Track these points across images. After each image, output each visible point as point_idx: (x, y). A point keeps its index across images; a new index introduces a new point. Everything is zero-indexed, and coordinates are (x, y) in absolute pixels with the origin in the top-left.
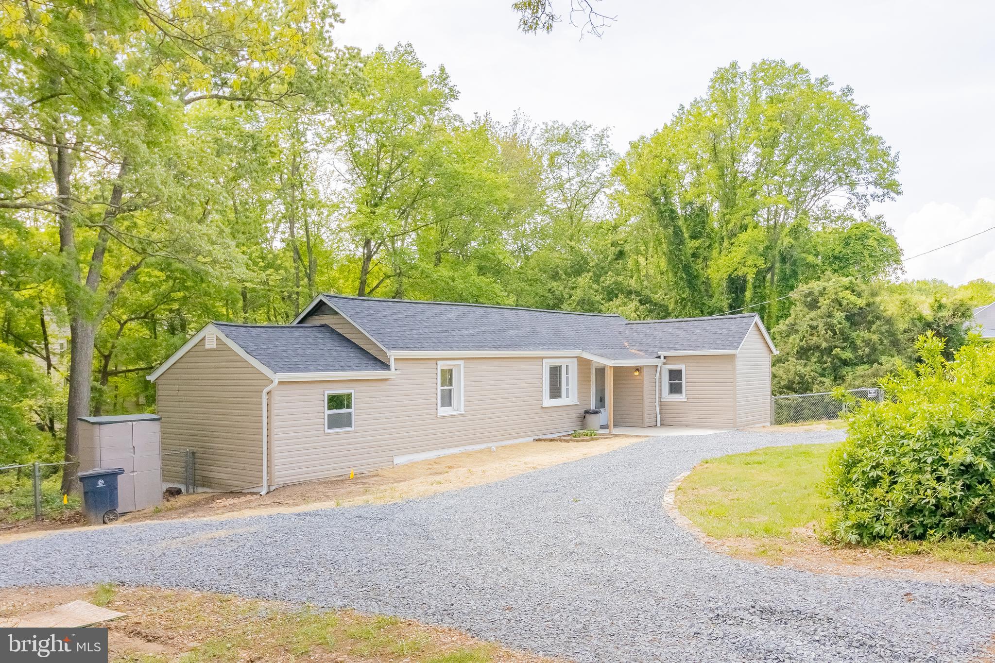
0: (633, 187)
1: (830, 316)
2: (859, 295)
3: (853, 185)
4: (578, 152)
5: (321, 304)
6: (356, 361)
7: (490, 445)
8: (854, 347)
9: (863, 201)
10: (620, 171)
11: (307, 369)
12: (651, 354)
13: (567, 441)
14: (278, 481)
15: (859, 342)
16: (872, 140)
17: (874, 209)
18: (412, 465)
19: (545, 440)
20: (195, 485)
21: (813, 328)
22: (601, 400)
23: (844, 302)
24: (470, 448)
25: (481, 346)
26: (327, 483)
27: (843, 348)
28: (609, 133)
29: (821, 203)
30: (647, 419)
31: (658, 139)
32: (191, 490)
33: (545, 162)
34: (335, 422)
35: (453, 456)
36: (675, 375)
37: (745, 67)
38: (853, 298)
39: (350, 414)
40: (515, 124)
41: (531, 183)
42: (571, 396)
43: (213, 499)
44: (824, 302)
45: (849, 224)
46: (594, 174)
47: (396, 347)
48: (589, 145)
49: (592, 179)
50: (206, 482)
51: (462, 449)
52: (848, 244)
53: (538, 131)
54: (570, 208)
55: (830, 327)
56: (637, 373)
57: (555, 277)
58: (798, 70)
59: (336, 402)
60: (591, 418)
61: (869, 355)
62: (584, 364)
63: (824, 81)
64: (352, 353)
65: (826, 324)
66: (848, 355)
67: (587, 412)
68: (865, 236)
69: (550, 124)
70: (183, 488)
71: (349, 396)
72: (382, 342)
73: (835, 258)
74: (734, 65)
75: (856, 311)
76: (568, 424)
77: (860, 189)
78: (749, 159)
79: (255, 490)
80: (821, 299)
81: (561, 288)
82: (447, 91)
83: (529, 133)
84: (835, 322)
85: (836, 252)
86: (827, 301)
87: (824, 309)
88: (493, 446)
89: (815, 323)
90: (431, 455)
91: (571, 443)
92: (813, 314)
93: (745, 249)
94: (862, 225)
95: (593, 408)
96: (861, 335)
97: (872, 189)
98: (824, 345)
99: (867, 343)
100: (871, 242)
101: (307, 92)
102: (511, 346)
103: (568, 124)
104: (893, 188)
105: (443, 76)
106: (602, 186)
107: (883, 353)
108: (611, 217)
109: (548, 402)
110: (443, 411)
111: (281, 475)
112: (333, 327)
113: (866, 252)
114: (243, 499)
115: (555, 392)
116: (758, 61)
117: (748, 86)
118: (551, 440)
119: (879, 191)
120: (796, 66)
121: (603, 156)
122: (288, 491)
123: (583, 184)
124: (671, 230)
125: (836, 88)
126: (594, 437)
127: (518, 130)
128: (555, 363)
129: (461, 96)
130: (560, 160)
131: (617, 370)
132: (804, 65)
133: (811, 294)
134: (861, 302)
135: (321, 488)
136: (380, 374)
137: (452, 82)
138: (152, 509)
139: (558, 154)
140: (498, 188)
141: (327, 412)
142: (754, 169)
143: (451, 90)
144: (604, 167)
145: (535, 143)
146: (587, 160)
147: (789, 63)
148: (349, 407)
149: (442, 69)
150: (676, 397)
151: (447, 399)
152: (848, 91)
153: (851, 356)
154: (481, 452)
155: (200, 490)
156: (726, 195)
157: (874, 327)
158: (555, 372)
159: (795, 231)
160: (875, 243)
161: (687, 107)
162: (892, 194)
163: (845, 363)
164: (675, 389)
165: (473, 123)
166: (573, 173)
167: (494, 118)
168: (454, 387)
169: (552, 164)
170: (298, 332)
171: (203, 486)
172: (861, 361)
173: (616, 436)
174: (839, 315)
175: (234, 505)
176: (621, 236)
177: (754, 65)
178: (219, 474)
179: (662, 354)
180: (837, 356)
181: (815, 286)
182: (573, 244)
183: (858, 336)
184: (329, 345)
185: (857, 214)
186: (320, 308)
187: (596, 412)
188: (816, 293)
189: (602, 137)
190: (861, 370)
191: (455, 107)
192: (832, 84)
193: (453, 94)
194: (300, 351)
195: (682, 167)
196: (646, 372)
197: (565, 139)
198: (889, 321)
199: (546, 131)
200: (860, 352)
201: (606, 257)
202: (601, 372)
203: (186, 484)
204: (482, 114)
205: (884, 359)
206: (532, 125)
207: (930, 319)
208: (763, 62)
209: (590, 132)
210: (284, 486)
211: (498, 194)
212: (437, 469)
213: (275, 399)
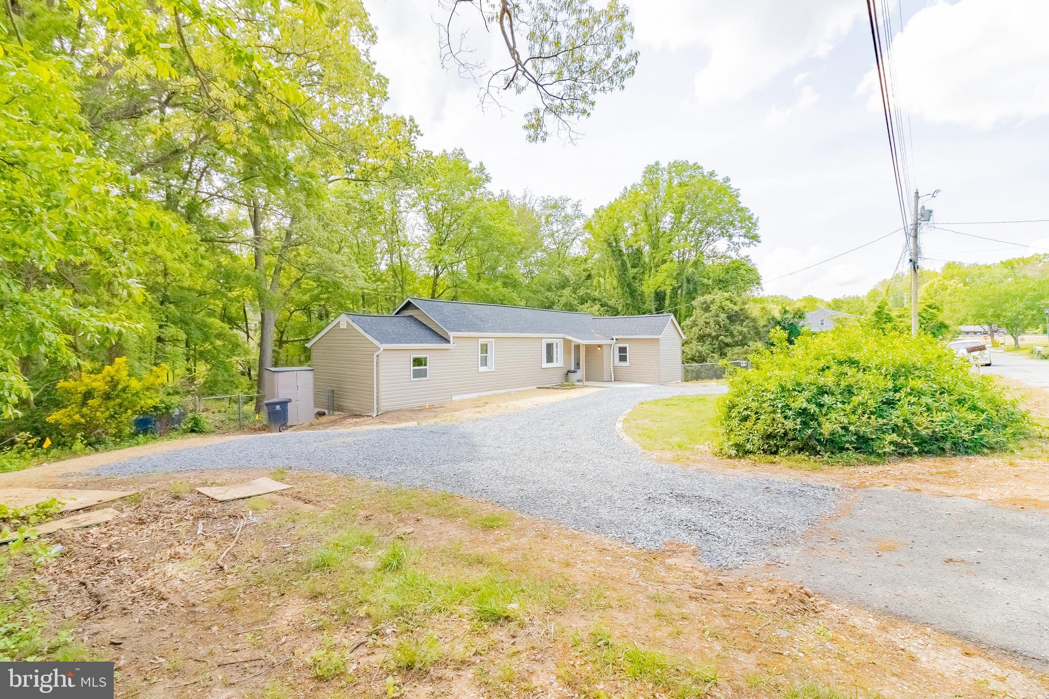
0: (596, 236)
1: (717, 316)
2: (735, 304)
3: (730, 236)
4: (563, 214)
5: (409, 303)
6: (430, 338)
7: (510, 390)
8: (733, 336)
9: (737, 246)
10: (588, 227)
11: (400, 342)
12: (608, 337)
13: (557, 389)
14: (383, 409)
15: (735, 333)
16: (741, 210)
17: (744, 252)
18: (464, 401)
19: (543, 388)
20: (334, 410)
21: (707, 323)
22: (578, 365)
23: (726, 308)
24: (498, 392)
25: (505, 330)
26: (412, 410)
27: (725, 336)
28: (582, 203)
29: (711, 247)
30: (606, 378)
31: (612, 207)
32: (331, 413)
33: (543, 221)
34: (417, 374)
35: (488, 396)
36: (623, 350)
37: (664, 164)
38: (731, 306)
39: (426, 369)
40: (525, 197)
41: (535, 232)
42: (559, 361)
43: (344, 418)
44: (714, 308)
45: (728, 260)
46: (573, 228)
47: (453, 330)
48: (569, 210)
49: (572, 231)
50: (340, 409)
51: (493, 392)
52: (728, 273)
53: (538, 202)
54: (558, 248)
55: (718, 323)
56: (599, 349)
57: (549, 289)
58: (697, 167)
59: (418, 362)
60: (571, 375)
61: (742, 340)
62: (567, 342)
63: (712, 174)
64: (427, 332)
65: (715, 321)
66: (728, 340)
67: (569, 372)
68: (738, 268)
69: (546, 197)
70: (326, 412)
71: (426, 358)
72: (445, 326)
73: (720, 281)
74: (657, 163)
75: (733, 313)
76: (558, 378)
77: (735, 239)
78: (667, 221)
79: (369, 414)
80: (711, 306)
81: (553, 296)
82: (484, 177)
83: (533, 202)
84: (720, 320)
85: (721, 278)
86: (716, 307)
87: (713, 312)
88: (512, 391)
89: (708, 321)
90: (475, 395)
91: (559, 390)
92: (707, 315)
93: (665, 274)
94: (736, 261)
95: (573, 369)
96: (737, 328)
97: (742, 239)
98: (714, 334)
99: (741, 333)
100: (742, 271)
101: (401, 177)
102: (522, 331)
103: (557, 197)
104: (755, 238)
105: (482, 168)
106: (578, 235)
107: (750, 340)
108: (583, 254)
109: (545, 365)
110: (482, 369)
111: (385, 405)
112: (416, 317)
113: (739, 278)
114: (362, 419)
115: (550, 359)
116: (672, 161)
117: (666, 176)
118: (547, 388)
119: (747, 241)
120: (695, 164)
121: (578, 217)
122: (389, 415)
123: (566, 234)
124: (619, 262)
125: (720, 178)
126: (573, 387)
127: (527, 201)
128: (550, 341)
129: (492, 181)
130: (552, 219)
131: (587, 346)
132: (700, 164)
133: (705, 302)
134: (736, 308)
135: (408, 414)
136: (444, 346)
137: (487, 172)
138: (308, 423)
139: (551, 215)
140: (514, 235)
141: (413, 368)
142: (670, 226)
143: (487, 176)
144: (579, 224)
145: (537, 209)
146: (567, 219)
147: (691, 163)
148: (425, 365)
149: (481, 164)
150: (623, 364)
151: (484, 362)
152: (727, 179)
153: (731, 341)
154: (504, 394)
155: (336, 413)
156: (653, 242)
157: (745, 323)
158: (549, 347)
159: (696, 264)
160: (745, 272)
161: (629, 188)
162: (755, 242)
163: (727, 345)
164: (623, 358)
165: (500, 196)
166: (560, 227)
167: (512, 193)
168: (489, 355)
169: (547, 222)
170: (395, 320)
171: (338, 410)
172: (737, 344)
173: (586, 386)
174: (723, 316)
175: (357, 423)
176: (589, 265)
177: (670, 163)
178: (348, 403)
179: (615, 338)
180: (721, 341)
181: (708, 298)
182: (560, 269)
183: (735, 329)
184: (415, 329)
185: (733, 254)
186: (408, 305)
187: (575, 372)
188: (709, 302)
189: (577, 206)
190: (737, 349)
191: (489, 187)
192: (717, 175)
193: (488, 179)
194: (396, 331)
195: (626, 225)
196: (605, 348)
197: (555, 206)
198: (754, 320)
199: (544, 202)
200: (736, 339)
201: (580, 278)
202: (577, 347)
203: (328, 409)
204: (505, 191)
205: (751, 343)
206: (535, 198)
207: (779, 319)
208: (675, 162)
209: (570, 202)
210: (387, 412)
211: (515, 239)
212: (478, 404)
213: (381, 359)
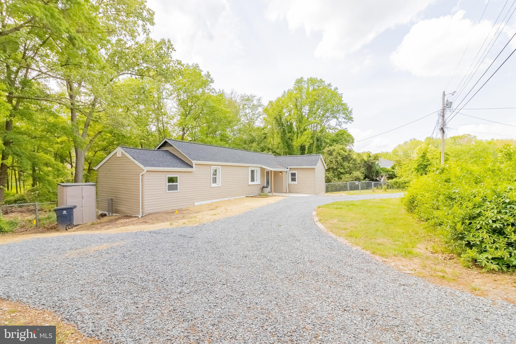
0: (269, 115)
1: (337, 158)
2: (345, 152)
3: (337, 119)
4: (252, 104)
5: (166, 142)
6: (179, 164)
7: (230, 198)
8: (344, 169)
9: (340, 123)
10: (266, 111)
11: (159, 166)
12: (285, 167)
13: (258, 197)
14: (146, 212)
15: (346, 167)
16: (343, 104)
17: (344, 126)
18: (201, 205)
19: (250, 197)
20: (112, 212)
21: (331, 161)
22: (268, 183)
23: (341, 154)
24: (223, 199)
25: (227, 161)
26: (167, 213)
27: (341, 168)
28: (262, 99)
29: (328, 123)
30: (284, 191)
31: (279, 100)
32: (111, 214)
33: (241, 107)
34: (170, 188)
35: (217, 202)
36: (293, 175)
37: (305, 79)
38: (344, 152)
39: (177, 185)
40: (232, 94)
41: (237, 113)
42: (258, 181)
43: (119, 219)
44: (334, 153)
45: (337, 131)
46: (257, 112)
47: (195, 160)
48: (255, 102)
49: (256, 113)
50: (117, 211)
51: (220, 200)
52: (338, 136)
53: (239, 96)
54: (249, 122)
55: (337, 162)
56: (280, 174)
57: (245, 143)
58: (321, 81)
59: (171, 180)
60: (265, 189)
61: (349, 171)
62: (262, 169)
63: (329, 85)
64: (178, 161)
65: (335, 160)
66: (342, 171)
67: (263, 187)
68: (342, 134)
69: (243, 95)
70: (107, 213)
71: (177, 178)
72: (190, 157)
73: (334, 140)
74: (302, 78)
75: (345, 156)
76: (257, 191)
77: (340, 120)
78: (306, 110)
79: (137, 216)
80: (333, 152)
81: (247, 147)
82: (210, 80)
83: (237, 96)
84: (338, 160)
85: (334, 139)
86: (335, 153)
87: (334, 156)
88: (232, 199)
89: (332, 160)
90: (209, 202)
91: (259, 198)
92: (331, 157)
93: (306, 136)
94: (342, 130)
95: (265, 186)
97: (343, 120)
98: (335, 167)
99: (349, 167)
100: (345, 136)
102: (238, 162)
103: (249, 95)
104: (351, 119)
105: (208, 75)
106: (260, 115)
107: (353, 170)
108: (262, 125)
109: (250, 183)
110: (213, 185)
111: (148, 210)
112: (170, 151)
113: (343, 139)
114: (131, 219)
115: (253, 180)
116: (309, 78)
117: (306, 86)
118: (252, 197)
119: (346, 121)
120: (321, 79)
121: (260, 106)
122: (150, 217)
123: (254, 114)
124: (282, 130)
125: (333, 88)
126: (267, 196)
127: (233, 96)
128: (253, 169)
129: (215, 82)
130: (246, 106)
131: (274, 172)
132: (323, 80)
133: (330, 151)
134: (346, 154)
135: (165, 215)
136: (189, 169)
137: (211, 77)
138: (91, 223)
139: (245, 104)
140: (227, 112)
141: (168, 184)
142: (308, 112)
143: (211, 79)
144: (260, 109)
145: (238, 101)
146: (254, 107)
147: (319, 79)
148: (177, 182)
149: (208, 73)
150: (294, 183)
151: (215, 180)
152: (336, 89)
153: (344, 171)
154: (227, 201)
155: (115, 214)
156: (299, 119)
157: (351, 162)
158: (253, 172)
159: (322, 131)
160: (346, 136)
161: (286, 92)
162: (350, 121)
163: (342, 173)
164: (293, 180)
165: (219, 92)
166: (250, 111)
167: (225, 91)
168: (217, 176)
169: (243, 108)
170: (156, 152)
171: (116, 213)
172: (346, 173)
173: (274, 196)
174: (339, 158)
175: (126, 222)
176: (266, 131)
177: (308, 79)
178: (122, 208)
179: (289, 167)
180: (339, 171)
181: (331, 148)
182: (251, 133)
183: (345, 165)
184: (169, 158)
185: (339, 128)
186: (165, 144)
187: (267, 187)
188: (332, 150)
189: (259, 100)
190: (347, 175)
191: (213, 85)
192: (332, 86)
193: (212, 81)
194: (156, 159)
195: (284, 111)
196: (284, 174)
197: (248, 100)
198: (355, 160)
199: (242, 97)
200: (346, 170)
201: (261, 138)
202: (268, 173)
203: (109, 212)
204: (221, 90)
205: (354, 172)
206: (238, 94)
207: (366, 160)
208: (311, 78)
209: (256, 98)
210: (149, 214)
211: (227, 115)
212: (212, 208)
213: (145, 178)
